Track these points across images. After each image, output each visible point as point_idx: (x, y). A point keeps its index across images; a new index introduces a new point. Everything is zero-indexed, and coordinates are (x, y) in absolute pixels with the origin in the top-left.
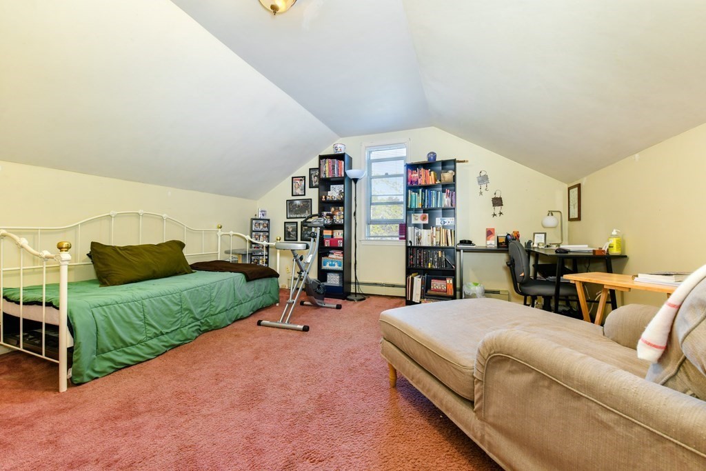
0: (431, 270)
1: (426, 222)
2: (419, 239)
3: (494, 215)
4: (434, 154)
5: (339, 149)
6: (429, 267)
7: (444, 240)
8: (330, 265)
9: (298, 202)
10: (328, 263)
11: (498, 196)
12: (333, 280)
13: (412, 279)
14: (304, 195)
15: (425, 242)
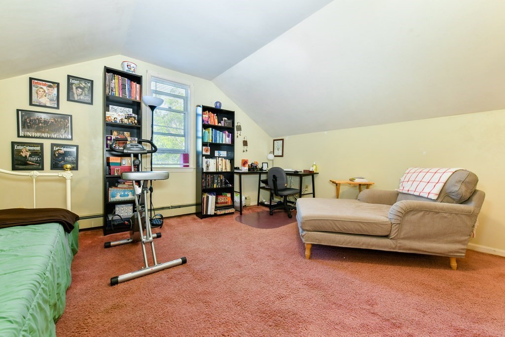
0: (216, 188)
1: (209, 153)
2: (208, 167)
3: (244, 151)
4: (220, 104)
5: (132, 69)
6: (215, 187)
7: (224, 168)
8: (120, 196)
9: (43, 117)
10: (119, 194)
11: (245, 140)
12: (124, 212)
13: (208, 198)
14: (58, 108)
15: (212, 169)
